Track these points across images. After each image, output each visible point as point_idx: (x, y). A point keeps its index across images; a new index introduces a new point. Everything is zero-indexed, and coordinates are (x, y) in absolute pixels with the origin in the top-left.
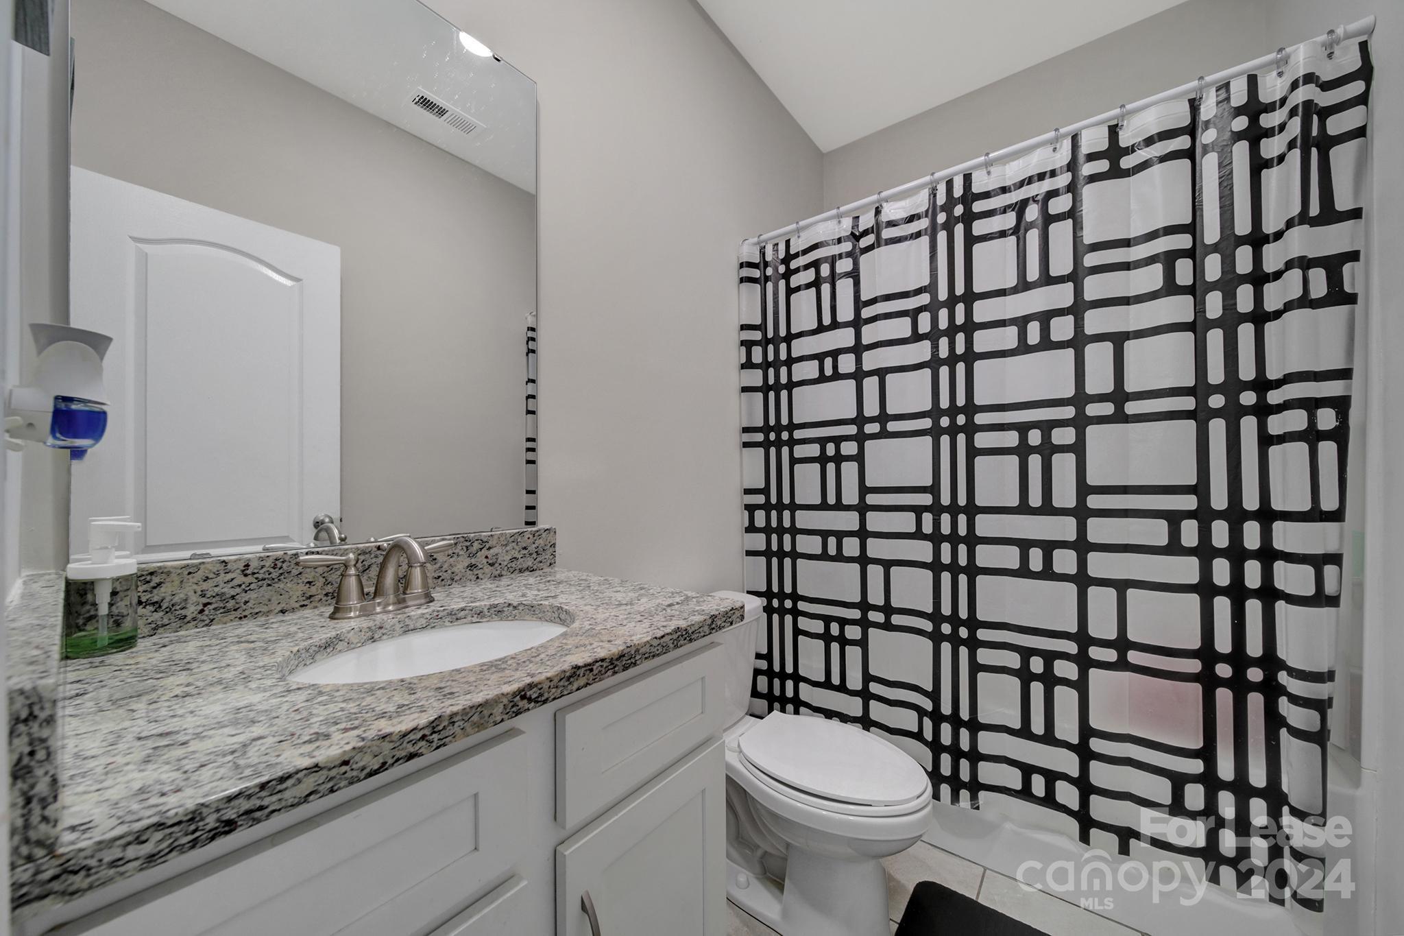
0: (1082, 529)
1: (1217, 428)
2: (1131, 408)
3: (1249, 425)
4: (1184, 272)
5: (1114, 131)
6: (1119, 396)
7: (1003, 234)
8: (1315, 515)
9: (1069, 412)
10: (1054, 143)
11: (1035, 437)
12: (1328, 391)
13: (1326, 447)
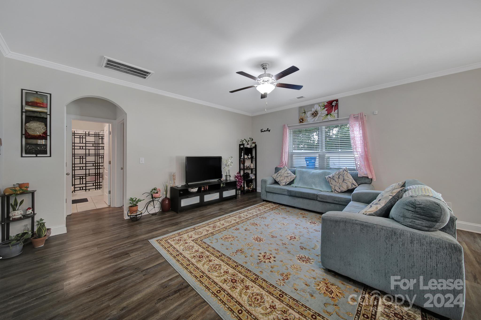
0: (86, 165)
1: (96, 157)
2: (90, 155)
3: (98, 157)
4: (94, 145)
6: (89, 154)
7: (78, 138)
9: (85, 155)
10: (84, 131)
11: (81, 157)
12: (103, 155)
13: (103, 159)
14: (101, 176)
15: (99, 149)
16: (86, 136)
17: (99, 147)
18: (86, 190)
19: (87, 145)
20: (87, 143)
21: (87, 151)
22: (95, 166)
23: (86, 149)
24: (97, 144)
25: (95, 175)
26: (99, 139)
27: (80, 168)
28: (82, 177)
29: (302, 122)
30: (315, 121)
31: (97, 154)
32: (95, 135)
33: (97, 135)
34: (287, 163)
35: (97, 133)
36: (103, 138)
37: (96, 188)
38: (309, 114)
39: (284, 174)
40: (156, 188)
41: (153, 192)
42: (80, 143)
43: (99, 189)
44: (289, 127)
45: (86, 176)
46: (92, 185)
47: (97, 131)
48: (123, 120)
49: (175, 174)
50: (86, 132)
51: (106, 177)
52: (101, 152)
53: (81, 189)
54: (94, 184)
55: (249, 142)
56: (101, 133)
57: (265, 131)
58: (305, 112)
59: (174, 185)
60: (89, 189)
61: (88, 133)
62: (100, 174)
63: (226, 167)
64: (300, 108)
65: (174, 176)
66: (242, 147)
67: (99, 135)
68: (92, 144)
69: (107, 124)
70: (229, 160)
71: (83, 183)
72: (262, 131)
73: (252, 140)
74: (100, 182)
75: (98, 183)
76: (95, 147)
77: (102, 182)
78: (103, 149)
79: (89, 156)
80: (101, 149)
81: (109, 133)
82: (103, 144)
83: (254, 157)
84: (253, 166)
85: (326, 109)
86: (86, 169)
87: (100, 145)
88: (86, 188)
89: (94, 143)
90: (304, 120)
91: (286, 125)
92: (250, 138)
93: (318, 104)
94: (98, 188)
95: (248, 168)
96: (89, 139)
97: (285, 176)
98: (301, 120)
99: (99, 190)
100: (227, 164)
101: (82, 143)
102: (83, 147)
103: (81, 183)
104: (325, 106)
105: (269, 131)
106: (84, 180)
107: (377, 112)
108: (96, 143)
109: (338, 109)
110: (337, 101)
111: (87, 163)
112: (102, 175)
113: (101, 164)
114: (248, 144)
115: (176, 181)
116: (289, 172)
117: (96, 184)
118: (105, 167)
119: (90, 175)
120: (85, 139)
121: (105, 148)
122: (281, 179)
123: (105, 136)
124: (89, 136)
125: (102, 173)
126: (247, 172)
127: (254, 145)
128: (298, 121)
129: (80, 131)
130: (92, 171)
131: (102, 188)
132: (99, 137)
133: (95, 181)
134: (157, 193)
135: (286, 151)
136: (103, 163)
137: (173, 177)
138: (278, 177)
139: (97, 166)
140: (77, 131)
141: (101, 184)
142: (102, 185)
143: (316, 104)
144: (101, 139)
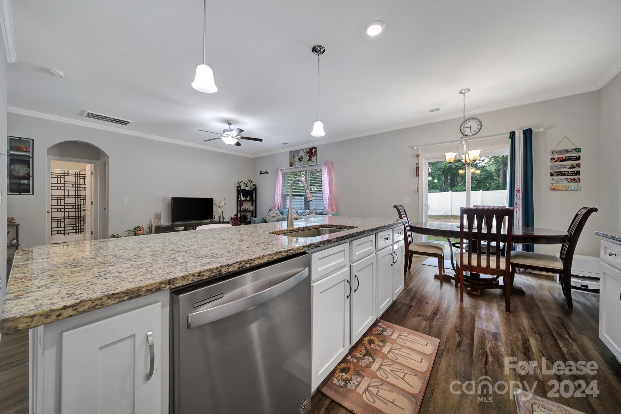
0: (64, 207)
1: (77, 198)
3: (79, 198)
4: (74, 186)
5: (68, 172)
6: (68, 195)
7: (56, 177)
8: (83, 205)
9: (63, 196)
10: (62, 171)
11: (59, 198)
12: (85, 196)
13: (84, 200)
14: (82, 219)
15: (80, 190)
16: (64, 176)
17: (80, 187)
18: (64, 233)
19: (66, 185)
20: (65, 183)
21: (66, 192)
22: (76, 208)
23: (64, 190)
24: (78, 184)
25: (76, 218)
26: (80, 179)
27: (58, 210)
28: (61, 220)
29: (292, 166)
30: (301, 165)
31: (78, 195)
32: (75, 174)
33: (78, 174)
34: (280, 205)
35: (78, 172)
36: (85, 178)
37: (76, 232)
38: (296, 158)
39: (272, 214)
40: (139, 226)
41: (136, 230)
42: (58, 183)
43: (80, 233)
44: (282, 170)
45: (64, 219)
46: (72, 228)
47: (77, 171)
48: (106, 161)
49: (160, 214)
50: (64, 171)
51: (88, 219)
52: (82, 193)
53: (59, 232)
54: (75, 228)
55: (247, 184)
56: (83, 172)
57: (263, 173)
58: (294, 157)
59: (159, 224)
60: (68, 233)
61: (67, 173)
62: (82, 217)
63: (219, 209)
64: (291, 152)
65: (160, 215)
66: (239, 189)
67: (80, 174)
68: (72, 185)
69: (90, 165)
70: (223, 202)
71: (62, 226)
72: (261, 174)
73: (252, 182)
74: (81, 226)
75: (78, 226)
76: (75, 187)
77: (83, 226)
78: (85, 190)
79: (68, 197)
80: (83, 190)
81: (91, 173)
82: (85, 184)
83: (254, 199)
84: (252, 208)
85: (308, 155)
86: (64, 212)
87: (81, 186)
88: (64, 232)
89: (74, 183)
90: (293, 164)
91: (279, 168)
92: (249, 180)
93: (303, 150)
94: (78, 232)
95: (246, 211)
96: (67, 179)
97: (273, 216)
98: (291, 164)
99: (80, 235)
100: (221, 206)
101: (60, 183)
102: (61, 188)
103: (59, 226)
104: (308, 152)
105: (267, 173)
106: (62, 223)
107: (340, 160)
108: (76, 183)
109: (316, 155)
110: (316, 148)
111: (65, 204)
112: (84, 218)
113: (82, 207)
114: (247, 186)
115: (161, 220)
116: (278, 212)
117: (76, 228)
118: (87, 208)
119: (69, 218)
120: (63, 179)
121: (86, 189)
122: (269, 219)
123: (87, 176)
124: (68, 175)
125: (84, 216)
126: (245, 214)
127: (253, 187)
128: (289, 165)
129: (59, 171)
130: (72, 214)
131: (83, 232)
132: (80, 176)
133: (76, 224)
134: (140, 230)
135: (278, 193)
136: (85, 205)
137: (158, 216)
138: (267, 217)
139: (78, 208)
140: (54, 170)
141: (82, 227)
142: (83, 229)
143: (301, 150)
144: (83, 179)
